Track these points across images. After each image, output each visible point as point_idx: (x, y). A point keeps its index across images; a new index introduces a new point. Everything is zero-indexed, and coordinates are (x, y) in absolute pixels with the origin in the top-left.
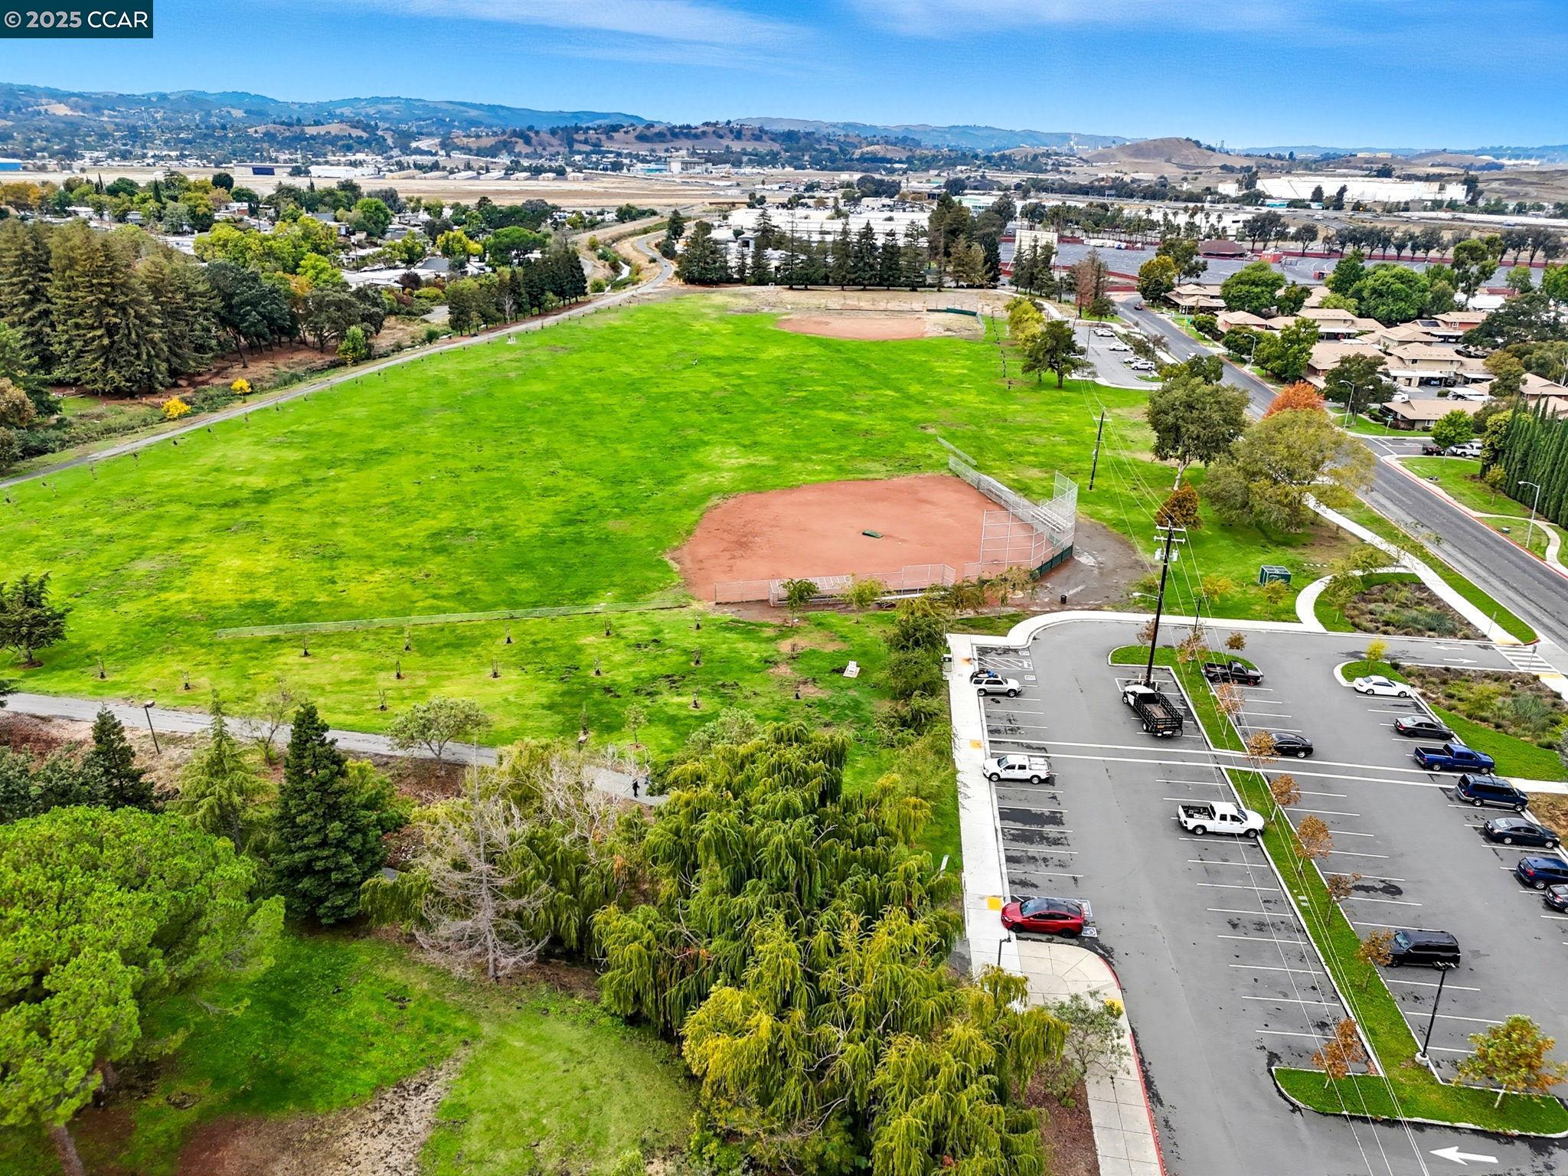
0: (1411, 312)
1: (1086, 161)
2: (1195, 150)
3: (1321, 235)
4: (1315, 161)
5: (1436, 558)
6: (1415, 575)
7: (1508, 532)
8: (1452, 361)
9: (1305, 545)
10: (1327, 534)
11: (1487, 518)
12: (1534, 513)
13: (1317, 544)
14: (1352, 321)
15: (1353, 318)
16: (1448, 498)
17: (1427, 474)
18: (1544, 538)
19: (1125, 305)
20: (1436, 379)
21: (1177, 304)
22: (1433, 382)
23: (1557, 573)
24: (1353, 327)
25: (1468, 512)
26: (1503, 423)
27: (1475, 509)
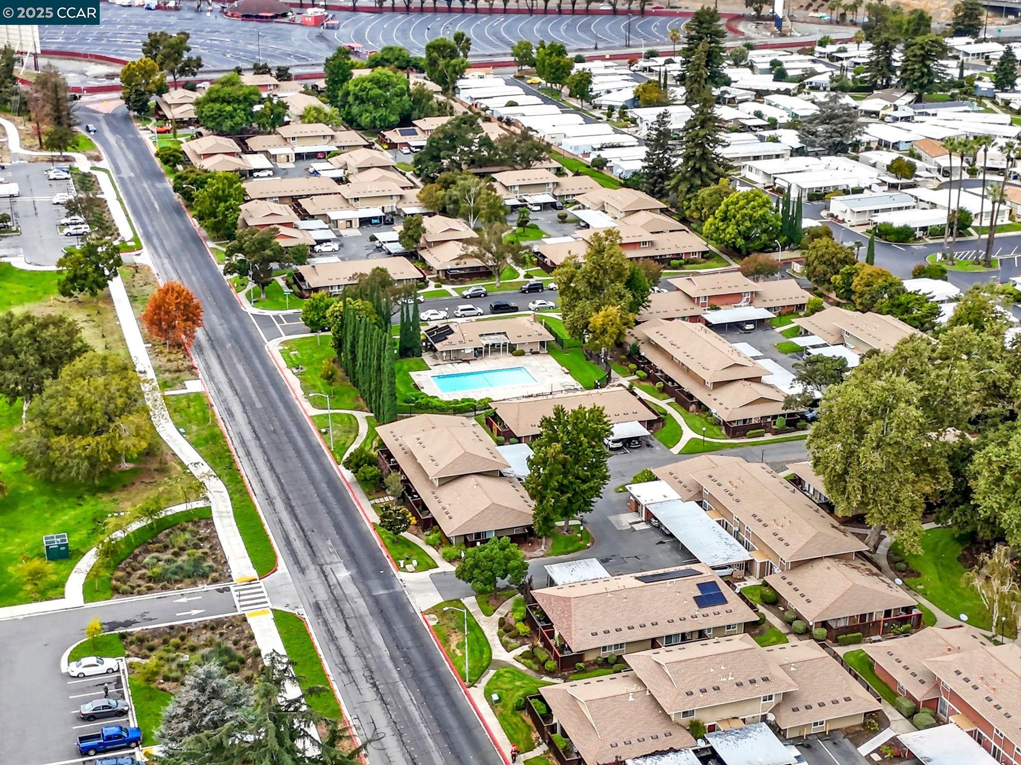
0: (393, 119)
5: (242, 481)
6: (209, 508)
7: (326, 433)
8: (391, 196)
9: (125, 486)
10: (155, 465)
11: (318, 416)
12: (362, 402)
13: (137, 483)
14: (332, 137)
15: (332, 133)
16: (300, 393)
17: (297, 363)
18: (352, 436)
19: (110, 118)
20: (375, 218)
21: (165, 116)
22: (374, 221)
23: (342, 480)
24: (333, 142)
25: (308, 410)
26: (338, 313)
27: (314, 405)
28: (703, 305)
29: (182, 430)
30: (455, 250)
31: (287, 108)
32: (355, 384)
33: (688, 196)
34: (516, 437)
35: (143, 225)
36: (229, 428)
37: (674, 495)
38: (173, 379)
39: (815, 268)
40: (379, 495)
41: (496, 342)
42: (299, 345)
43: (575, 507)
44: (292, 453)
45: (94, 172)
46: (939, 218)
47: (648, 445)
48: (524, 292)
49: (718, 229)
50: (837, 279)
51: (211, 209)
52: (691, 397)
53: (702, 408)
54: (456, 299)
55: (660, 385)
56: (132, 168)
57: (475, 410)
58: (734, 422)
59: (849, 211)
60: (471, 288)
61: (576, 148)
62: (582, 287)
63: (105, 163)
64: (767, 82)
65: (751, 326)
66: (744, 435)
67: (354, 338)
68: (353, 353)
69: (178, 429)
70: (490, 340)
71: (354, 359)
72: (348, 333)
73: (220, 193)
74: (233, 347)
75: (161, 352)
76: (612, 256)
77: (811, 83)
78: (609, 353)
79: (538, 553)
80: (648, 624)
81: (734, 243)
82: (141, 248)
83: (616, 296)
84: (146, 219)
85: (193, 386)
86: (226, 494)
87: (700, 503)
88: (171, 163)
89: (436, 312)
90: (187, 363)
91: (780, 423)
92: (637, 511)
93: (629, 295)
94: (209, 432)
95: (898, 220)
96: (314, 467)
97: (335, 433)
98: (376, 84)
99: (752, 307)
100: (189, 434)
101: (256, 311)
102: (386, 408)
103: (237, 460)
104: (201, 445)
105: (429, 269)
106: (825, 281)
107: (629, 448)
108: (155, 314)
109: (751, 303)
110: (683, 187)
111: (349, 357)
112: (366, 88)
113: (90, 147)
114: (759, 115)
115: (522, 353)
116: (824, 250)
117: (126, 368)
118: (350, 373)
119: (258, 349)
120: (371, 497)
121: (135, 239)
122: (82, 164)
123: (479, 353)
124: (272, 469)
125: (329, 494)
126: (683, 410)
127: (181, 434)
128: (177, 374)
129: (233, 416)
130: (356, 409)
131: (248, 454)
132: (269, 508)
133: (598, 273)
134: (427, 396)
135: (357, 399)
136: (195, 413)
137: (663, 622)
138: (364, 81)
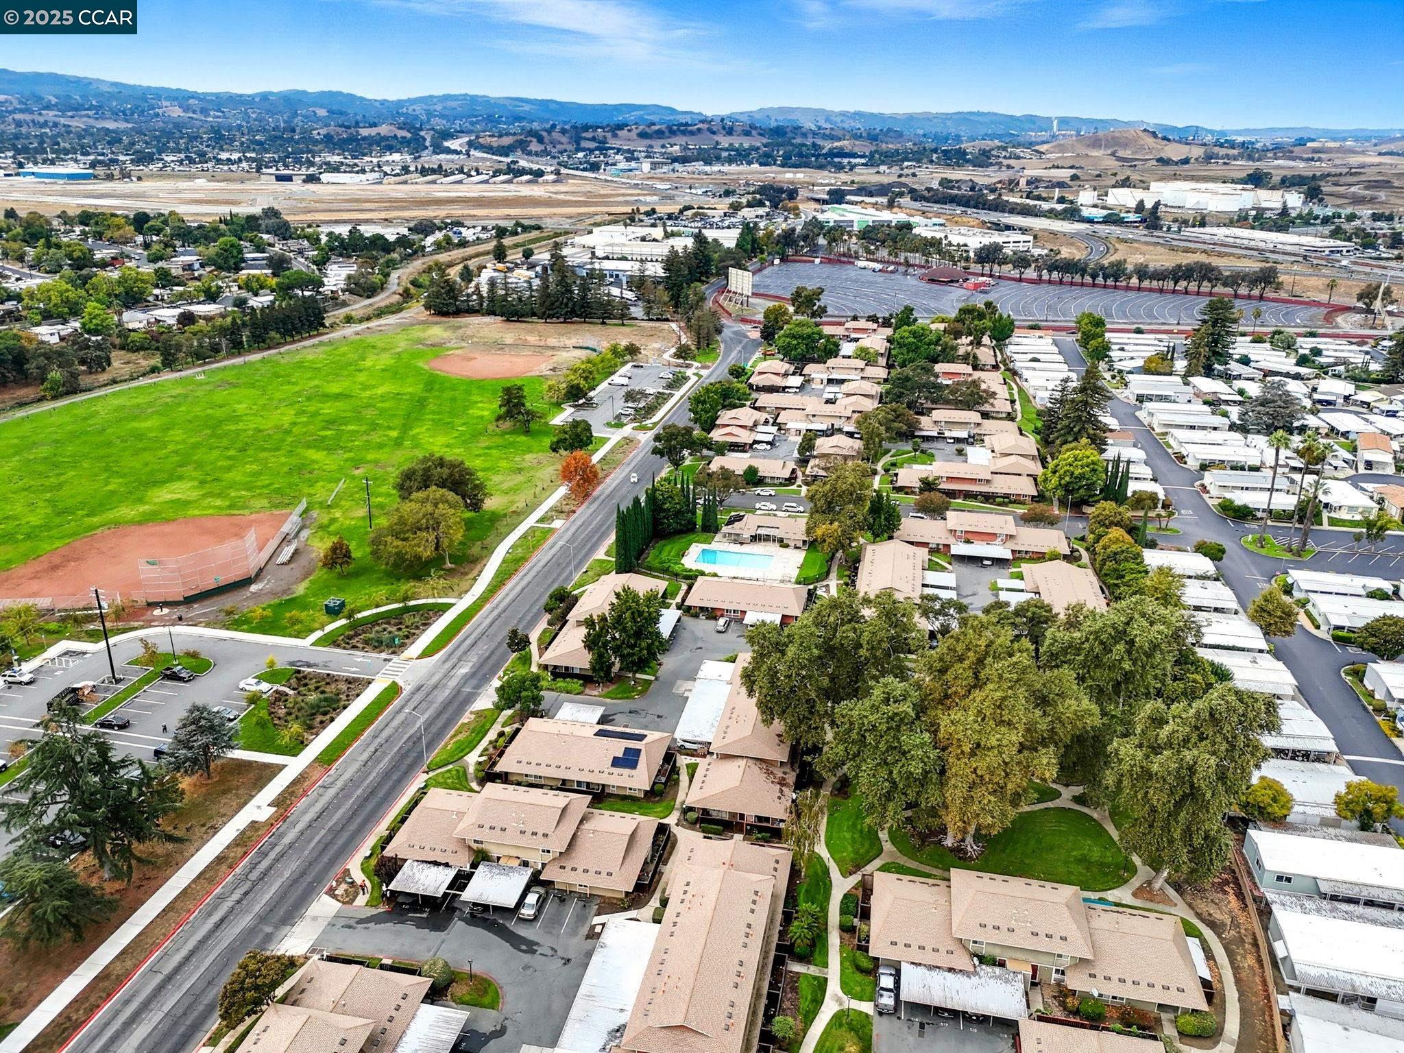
5: (496, 593)
6: (454, 605)
7: (586, 572)
10: (465, 569)
24: (857, 374)
25: (599, 554)
27: (606, 552)
28: (959, 537)
29: (511, 551)
36: (538, 555)
38: (552, 517)
41: (770, 534)
45: (692, 376)
46: (1285, 502)
59: (1213, 484)
63: (707, 371)
65: (989, 563)
69: (509, 549)
70: (765, 532)
79: (596, 693)
80: (563, 767)
82: (653, 429)
85: (557, 524)
86: (476, 597)
90: (574, 508)
94: (524, 555)
95: (1240, 499)
99: (1001, 547)
100: (511, 554)
103: (514, 577)
104: (507, 563)
109: (1002, 544)
113: (712, 359)
114: (1242, 392)
121: (657, 423)
122: (693, 369)
123: (755, 539)
127: (507, 553)
128: (559, 514)
132: (486, 614)
136: (533, 542)
137: (575, 769)
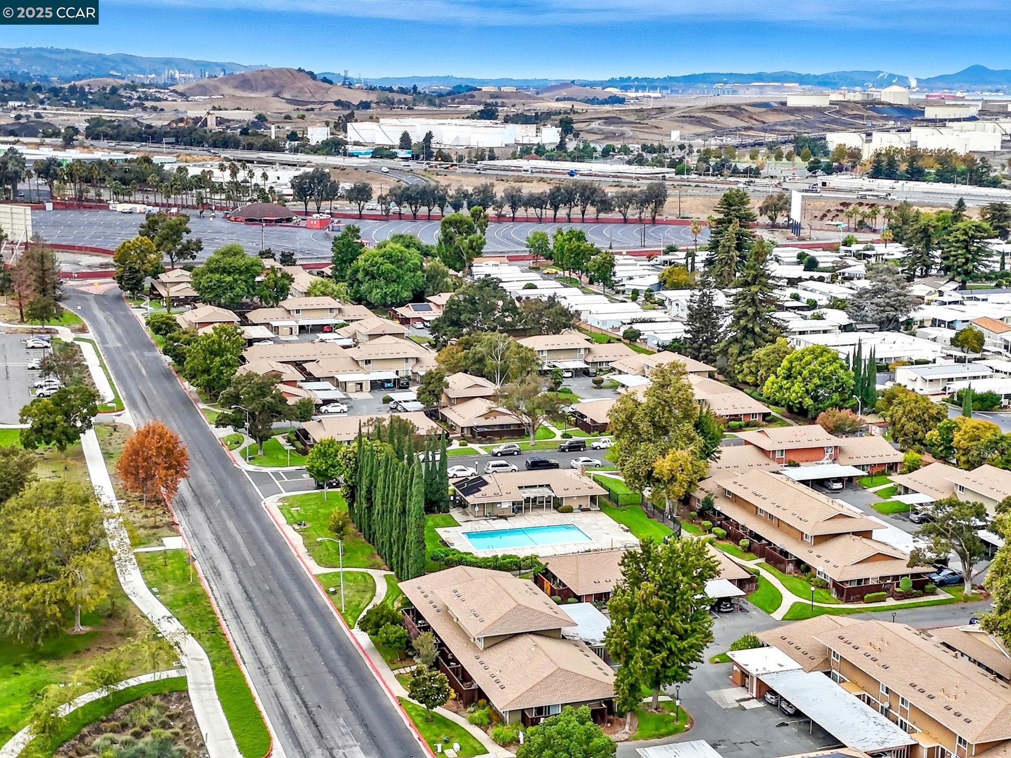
0: (405, 294)
1: (182, 94)
2: (310, 82)
3: (375, 196)
4: (440, 95)
5: (228, 647)
6: (184, 679)
7: (335, 593)
8: (407, 359)
9: (77, 652)
10: (118, 629)
11: (325, 575)
12: (378, 559)
13: (94, 649)
14: (340, 310)
15: (340, 306)
16: (302, 550)
17: (298, 518)
18: (368, 596)
19: (100, 299)
20: (388, 381)
21: (160, 295)
22: (386, 385)
23: (357, 647)
24: (340, 316)
25: (312, 568)
26: (351, 455)
27: (320, 563)
28: (780, 461)
29: (155, 590)
30: (482, 406)
31: (292, 280)
32: (371, 539)
33: (740, 359)
34: (575, 596)
35: (126, 389)
36: (214, 587)
37: (791, 664)
38: (148, 536)
39: (903, 426)
40: (404, 663)
41: (539, 495)
42: (302, 501)
43: (670, 673)
44: (293, 615)
45: (77, 343)
47: (741, 609)
48: (563, 450)
49: (781, 387)
50: (933, 435)
51: (205, 366)
52: (786, 554)
53: (802, 568)
54: (486, 456)
55: (745, 542)
56: (120, 339)
57: (520, 569)
58: (847, 582)
59: (919, 379)
60: (501, 446)
61: (604, 322)
62: (644, 426)
63: (91, 335)
64: (798, 271)
65: (838, 486)
66: (861, 599)
67: (371, 482)
68: (369, 500)
69: (150, 589)
70: (531, 493)
71: (370, 508)
72: (364, 477)
73: (216, 346)
74: (222, 503)
75: (137, 508)
76: (680, 390)
77: (844, 274)
78: (676, 510)
79: (621, 736)
81: (800, 403)
82: (123, 409)
83: (685, 439)
84: (131, 384)
85: (172, 543)
86: (207, 663)
87: (828, 674)
88: (163, 332)
89: (463, 467)
90: (166, 519)
91: (905, 584)
92: (743, 686)
93: (700, 439)
94: (189, 591)
96: (320, 631)
97: (346, 592)
98: (388, 259)
99: (836, 465)
100: (164, 594)
101: (251, 468)
102: (411, 561)
103: (223, 624)
104: (178, 606)
105: (452, 428)
106: (914, 441)
107: (719, 612)
108: (132, 461)
109: (835, 461)
110: (734, 349)
111: (364, 506)
112: (377, 263)
113: (74, 321)
114: (796, 297)
115: (569, 510)
116: (913, 405)
117: (86, 499)
118: (365, 525)
119: (254, 506)
120: (394, 666)
121: (117, 400)
122: (65, 334)
123: (518, 508)
124: (267, 633)
125: (339, 663)
126: (777, 572)
127: (154, 594)
128: (154, 531)
129: (220, 575)
130: (372, 567)
131: (237, 616)
132: (262, 679)
133: (663, 410)
134: (459, 552)
135: (372, 556)
136: (173, 572)
138: (375, 256)
